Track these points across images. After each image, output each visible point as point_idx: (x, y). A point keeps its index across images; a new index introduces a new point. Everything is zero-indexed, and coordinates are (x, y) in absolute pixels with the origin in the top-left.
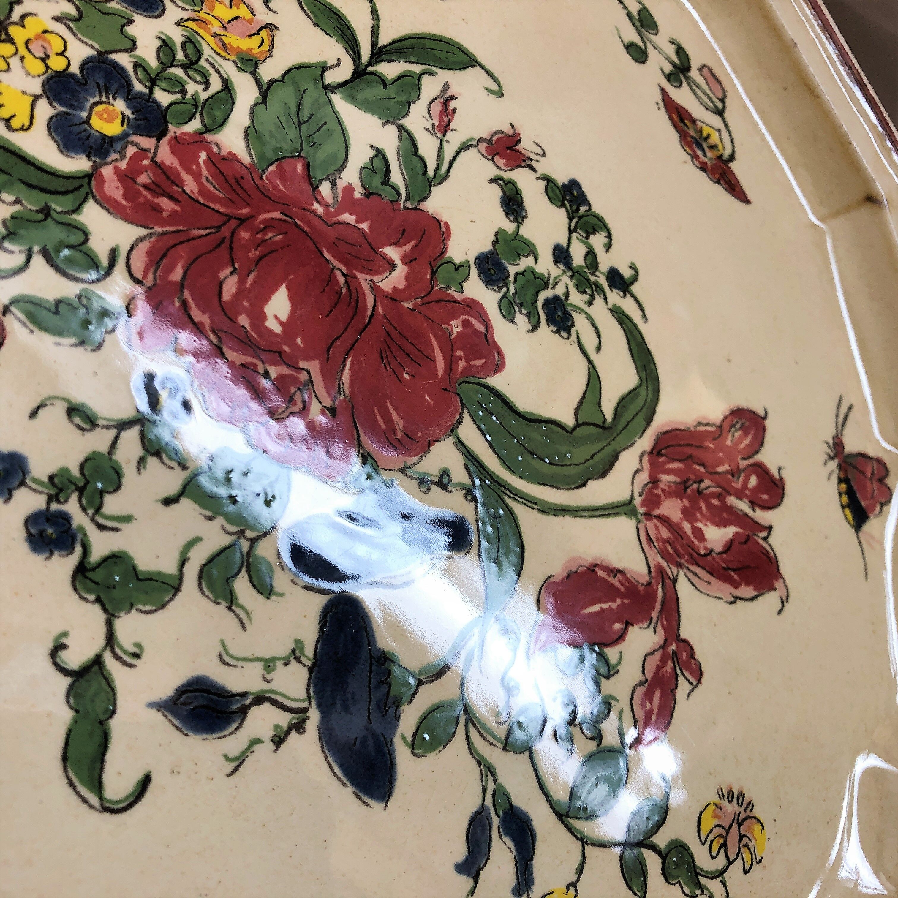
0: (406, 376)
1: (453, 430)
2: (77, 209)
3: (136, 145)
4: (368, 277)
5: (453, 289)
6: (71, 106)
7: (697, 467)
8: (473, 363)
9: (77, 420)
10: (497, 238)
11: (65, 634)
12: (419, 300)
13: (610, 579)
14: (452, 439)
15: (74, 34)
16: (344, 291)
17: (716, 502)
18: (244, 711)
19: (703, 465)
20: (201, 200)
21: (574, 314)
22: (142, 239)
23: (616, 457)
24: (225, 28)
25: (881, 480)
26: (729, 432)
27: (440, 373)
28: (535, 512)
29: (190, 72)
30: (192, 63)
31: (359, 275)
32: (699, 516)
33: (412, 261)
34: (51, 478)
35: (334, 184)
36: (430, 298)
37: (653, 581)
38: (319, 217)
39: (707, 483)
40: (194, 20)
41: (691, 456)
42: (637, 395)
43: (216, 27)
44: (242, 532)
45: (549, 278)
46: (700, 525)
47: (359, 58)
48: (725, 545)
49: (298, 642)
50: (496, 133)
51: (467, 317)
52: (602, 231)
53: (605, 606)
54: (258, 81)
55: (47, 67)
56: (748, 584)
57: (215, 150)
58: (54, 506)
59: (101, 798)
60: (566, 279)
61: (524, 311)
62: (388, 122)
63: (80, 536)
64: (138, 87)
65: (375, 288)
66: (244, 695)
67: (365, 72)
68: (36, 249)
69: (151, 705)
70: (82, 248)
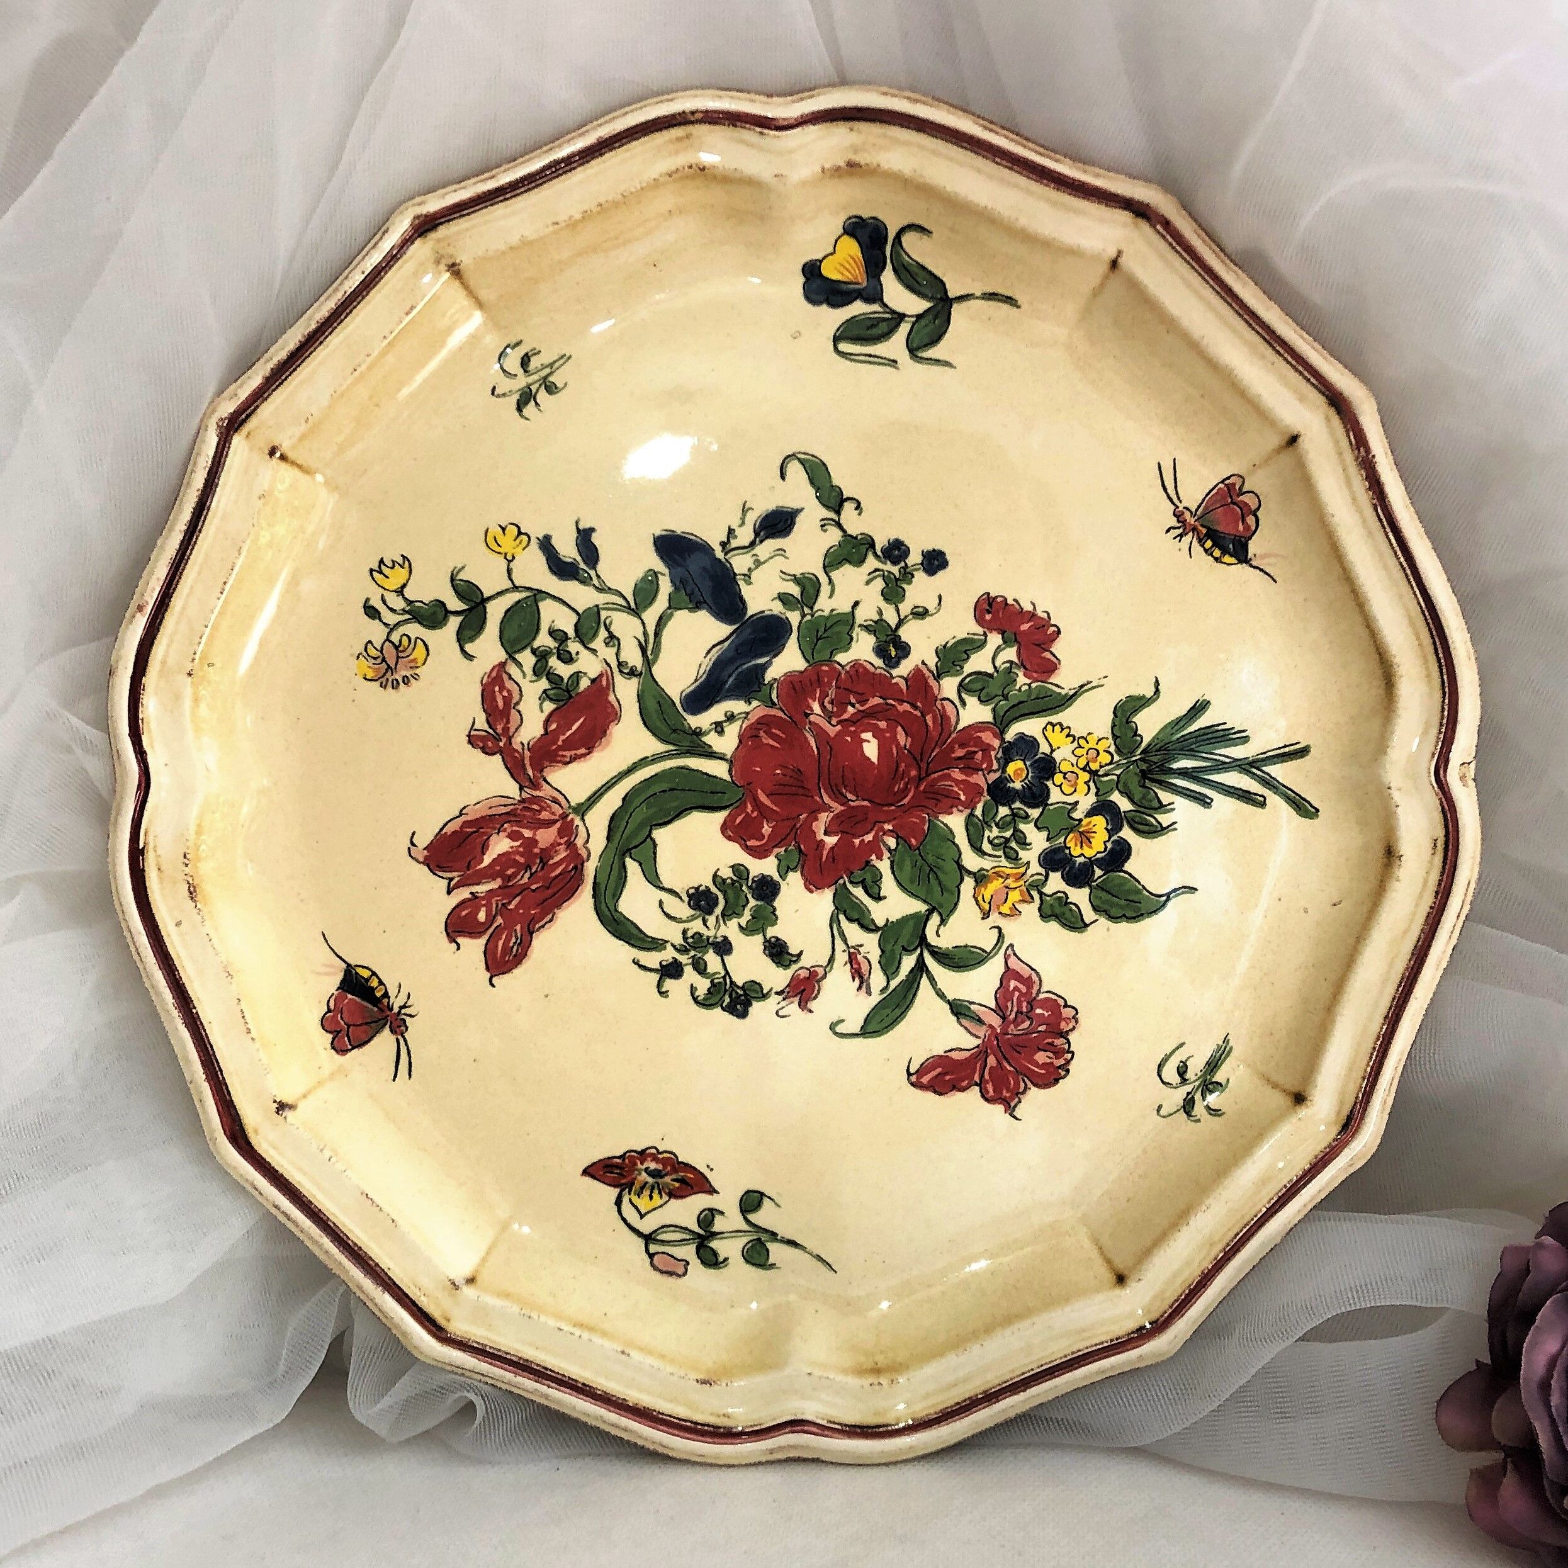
0: (778, 771)
1: (731, 763)
2: (994, 710)
3: (995, 771)
4: (836, 812)
5: (783, 853)
6: (1036, 762)
7: (538, 885)
8: (743, 815)
9: (921, 610)
10: (775, 915)
11: (860, 514)
12: (798, 825)
13: (573, 752)
14: (729, 757)
15: (1064, 803)
16: (844, 791)
17: (509, 872)
18: (757, 534)
19: (534, 891)
20: (946, 771)
21: (692, 912)
22: (957, 723)
23: (608, 838)
24: (1007, 887)
25: (336, 1033)
26: (522, 935)
27: (759, 791)
28: (649, 754)
29: (1002, 840)
30: (1005, 847)
31: (842, 808)
32: (521, 849)
33: (818, 846)
34: (913, 576)
35: (890, 850)
36: (793, 834)
37: (539, 775)
38: (884, 822)
39: (525, 880)
40: (1023, 874)
41: (548, 888)
42: (614, 896)
43: (1010, 882)
44: (812, 616)
45: (724, 921)
46: (517, 844)
47: (929, 951)
48: (488, 846)
49: (749, 583)
50: (819, 992)
51: (764, 841)
52: (704, 999)
53: (568, 733)
54: (969, 872)
55: (1061, 772)
56: (454, 833)
57: (961, 808)
58: (903, 564)
59: (799, 460)
60: (711, 933)
61: (729, 881)
62: (886, 925)
63: (883, 559)
64: (1017, 805)
65: (828, 808)
66: (761, 542)
67: (920, 945)
68: (995, 674)
69: (802, 509)
70: (978, 693)
